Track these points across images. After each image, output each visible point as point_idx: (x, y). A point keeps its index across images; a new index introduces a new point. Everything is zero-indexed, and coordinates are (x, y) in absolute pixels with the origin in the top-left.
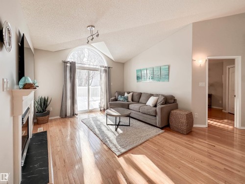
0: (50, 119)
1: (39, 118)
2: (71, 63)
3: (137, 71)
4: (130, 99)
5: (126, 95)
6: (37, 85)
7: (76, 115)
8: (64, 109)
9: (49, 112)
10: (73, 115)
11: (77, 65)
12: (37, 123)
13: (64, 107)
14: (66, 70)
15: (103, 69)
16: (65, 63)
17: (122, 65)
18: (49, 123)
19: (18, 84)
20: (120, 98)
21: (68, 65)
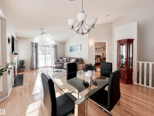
0: (25, 70)
1: (20, 69)
2: (35, 43)
3: (70, 47)
4: (65, 61)
5: (64, 58)
6: (18, 54)
7: (38, 68)
8: (32, 66)
9: (24, 67)
10: (37, 68)
11: (38, 44)
12: (19, 71)
13: (32, 64)
14: (33, 47)
15: (53, 46)
16: (32, 43)
17: (64, 43)
18: (25, 72)
19: (12, 53)
20: (61, 60)
21: (34, 44)
